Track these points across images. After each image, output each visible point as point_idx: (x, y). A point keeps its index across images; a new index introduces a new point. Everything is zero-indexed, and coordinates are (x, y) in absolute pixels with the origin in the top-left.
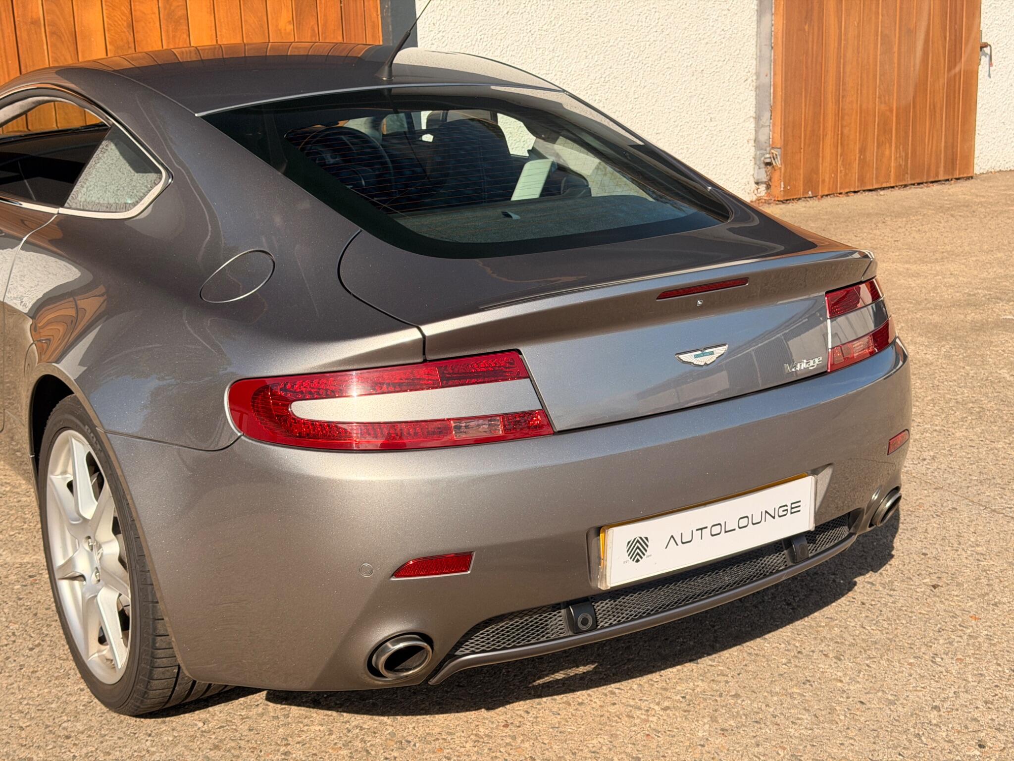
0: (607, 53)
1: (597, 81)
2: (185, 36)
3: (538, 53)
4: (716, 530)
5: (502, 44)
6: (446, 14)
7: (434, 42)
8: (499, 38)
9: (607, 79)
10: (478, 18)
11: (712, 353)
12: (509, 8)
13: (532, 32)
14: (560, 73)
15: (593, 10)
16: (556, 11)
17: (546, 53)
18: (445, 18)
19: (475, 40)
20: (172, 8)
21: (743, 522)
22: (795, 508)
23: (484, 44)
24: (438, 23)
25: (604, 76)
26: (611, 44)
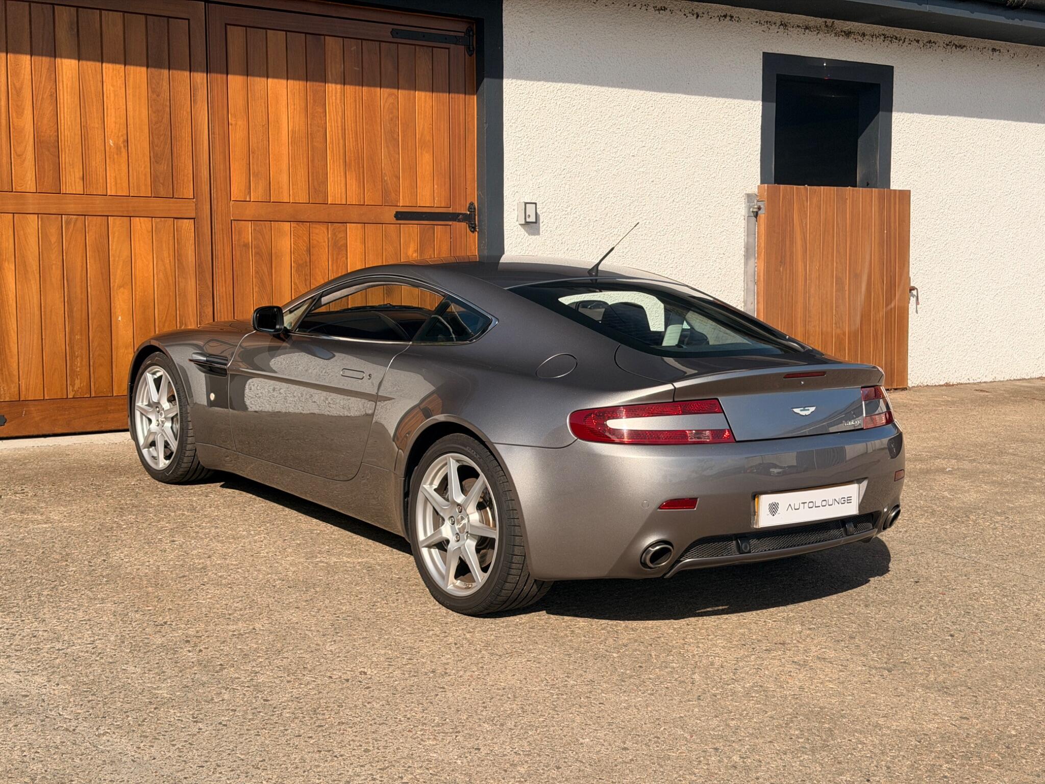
2: (344, 259)
4: (811, 505)
6: (524, 248)
11: (808, 410)
15: (627, 250)
16: (602, 250)
20: (337, 239)
21: (824, 503)
22: (849, 500)
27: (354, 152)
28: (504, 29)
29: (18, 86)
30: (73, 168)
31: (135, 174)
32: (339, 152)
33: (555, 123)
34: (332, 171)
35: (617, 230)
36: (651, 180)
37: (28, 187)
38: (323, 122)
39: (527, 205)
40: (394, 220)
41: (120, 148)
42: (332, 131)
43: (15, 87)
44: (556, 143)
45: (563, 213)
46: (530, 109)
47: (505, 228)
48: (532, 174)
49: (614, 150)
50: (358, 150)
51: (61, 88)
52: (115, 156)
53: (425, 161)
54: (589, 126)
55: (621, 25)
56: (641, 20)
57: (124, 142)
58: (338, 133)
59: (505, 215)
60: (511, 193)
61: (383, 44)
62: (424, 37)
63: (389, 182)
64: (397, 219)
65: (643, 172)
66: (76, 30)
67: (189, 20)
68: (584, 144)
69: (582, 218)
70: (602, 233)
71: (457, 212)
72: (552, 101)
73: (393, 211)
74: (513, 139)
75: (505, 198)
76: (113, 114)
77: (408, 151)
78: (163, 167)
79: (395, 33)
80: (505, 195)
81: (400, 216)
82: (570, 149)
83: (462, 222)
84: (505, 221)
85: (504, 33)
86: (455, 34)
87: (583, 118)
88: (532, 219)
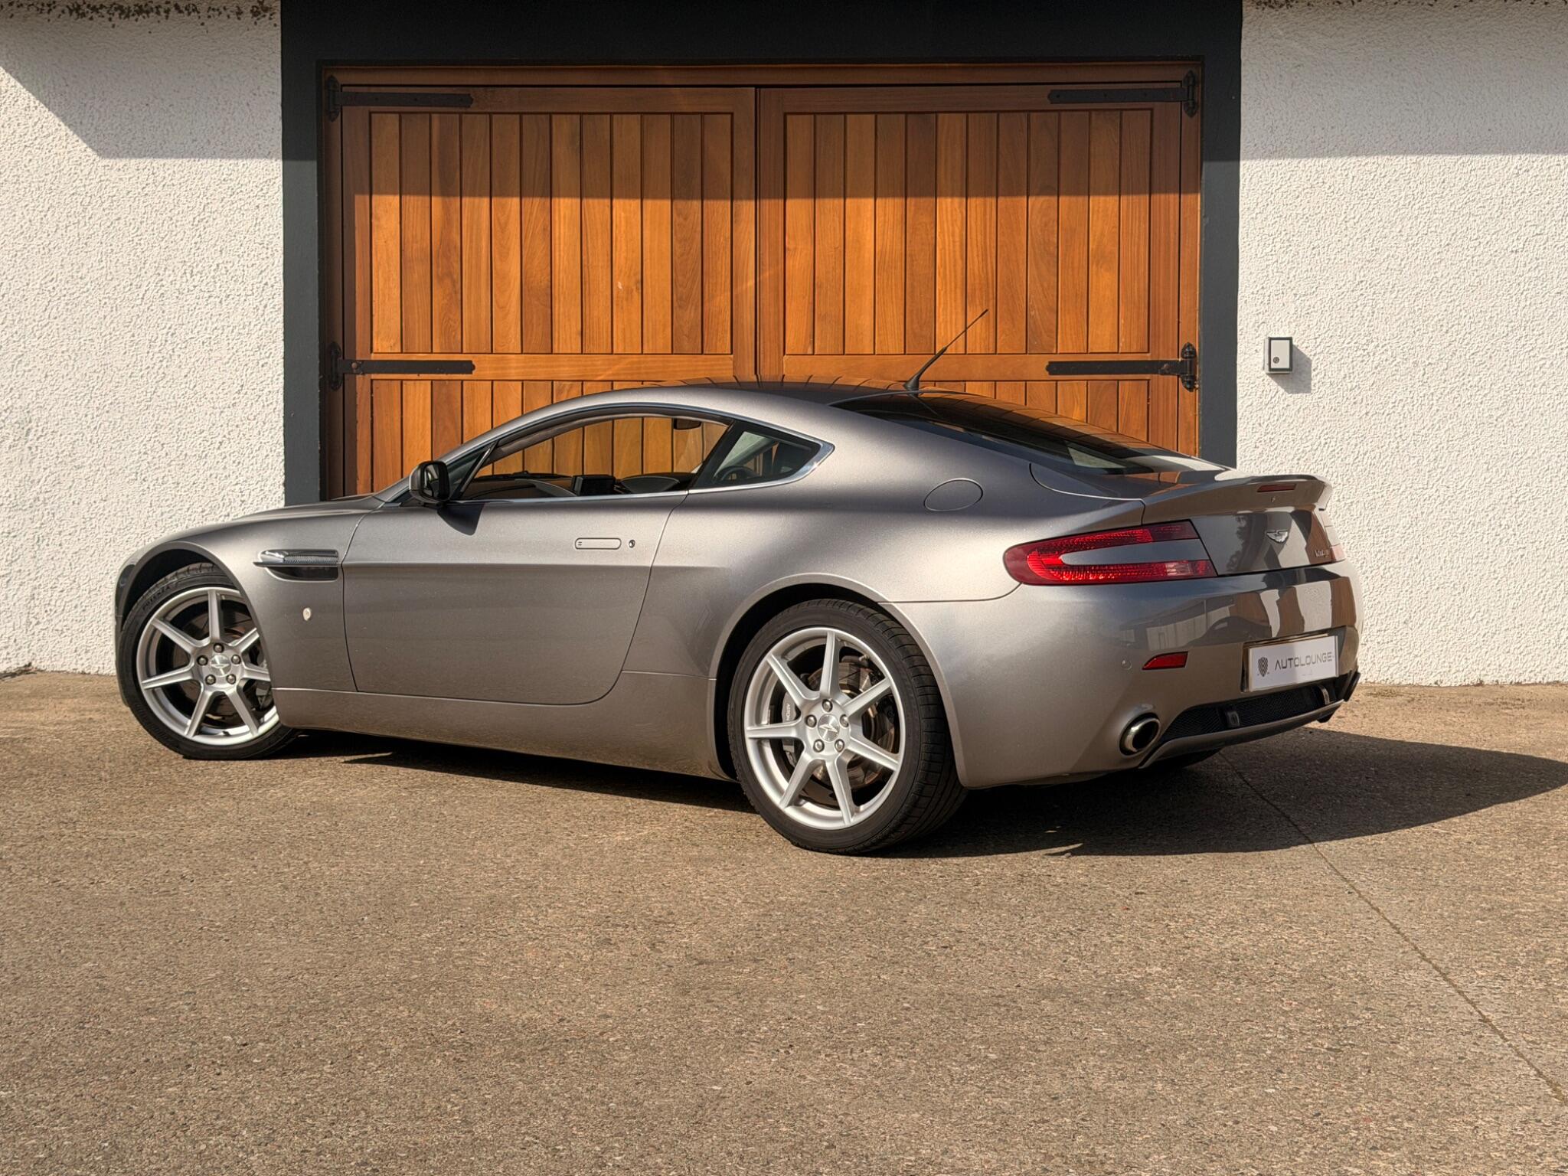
0: (1523, 466)
1: (1504, 501)
3: (1412, 462)
5: (1356, 450)
6: (1277, 413)
7: (1258, 444)
8: (1353, 442)
9: (1520, 499)
10: (1323, 419)
12: (1369, 407)
13: (1404, 438)
14: (1445, 488)
15: (1500, 413)
16: (1441, 413)
17: (1425, 463)
18: (1276, 418)
19: (1317, 444)
23: (1331, 449)
24: (1266, 423)
25: (1517, 495)
26: (1529, 454)
27: (980, 276)
28: (1243, 68)
29: (503, 221)
30: (569, 320)
31: (650, 324)
32: (955, 276)
33: (1344, 207)
34: (942, 306)
35: (1477, 378)
36: (1557, 290)
37: (511, 347)
38: (930, 237)
39: (1272, 342)
40: (1046, 375)
41: (632, 290)
42: (944, 248)
43: (500, 224)
44: (1344, 240)
45: (1359, 353)
46: (1294, 188)
47: (1238, 381)
48: (1294, 292)
49: (1472, 244)
50: (987, 273)
51: (557, 218)
52: (625, 302)
53: (1104, 282)
54: (1417, 206)
55: (1488, 34)
56: (1534, 22)
57: (637, 282)
58: (954, 251)
59: (1239, 361)
60: (1251, 324)
61: (1033, 115)
62: (1106, 96)
63: (1038, 318)
64: (1051, 373)
65: (1537, 278)
66: (578, 144)
67: (732, 114)
68: (1405, 238)
69: (1398, 360)
70: (1444, 385)
71: (1161, 359)
72: (1339, 172)
73: (1046, 360)
74: (1258, 238)
75: (1239, 333)
76: (624, 248)
77: (1073, 270)
78: (691, 315)
79: (1055, 97)
80: (1239, 328)
81: (1055, 368)
82: (1374, 248)
83: (1169, 374)
84: (1238, 369)
85: (1243, 74)
86: (1163, 86)
87: (1403, 194)
88: (1284, 363)
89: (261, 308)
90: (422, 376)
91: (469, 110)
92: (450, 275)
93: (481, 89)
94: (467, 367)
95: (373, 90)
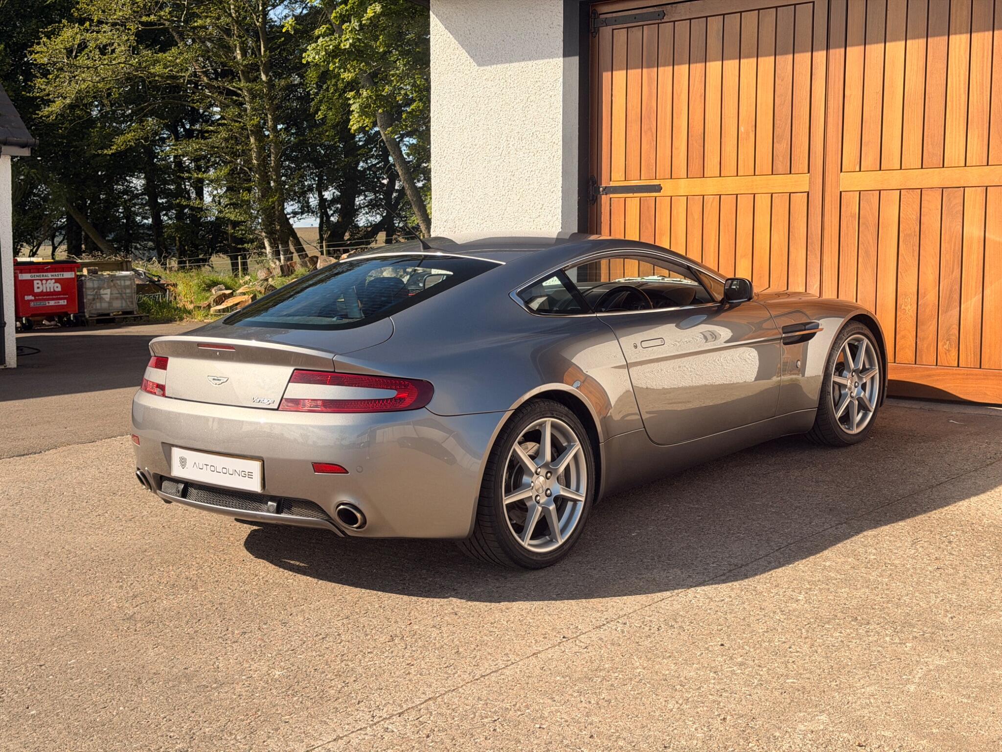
4: (213, 469)
11: (220, 380)
21: (225, 471)
22: (249, 475)
29: (679, 92)
30: (713, 155)
31: (759, 155)
32: (960, 108)
34: (950, 130)
37: (682, 174)
38: (942, 79)
41: (750, 132)
43: (677, 94)
51: (708, 87)
52: (745, 141)
57: (753, 126)
58: (960, 88)
66: (721, 36)
67: (814, 2)
76: (746, 104)
78: (783, 146)
89: (552, 157)
90: (636, 195)
91: (663, 21)
92: (650, 129)
93: (670, 6)
94: (658, 189)
95: (614, 15)
